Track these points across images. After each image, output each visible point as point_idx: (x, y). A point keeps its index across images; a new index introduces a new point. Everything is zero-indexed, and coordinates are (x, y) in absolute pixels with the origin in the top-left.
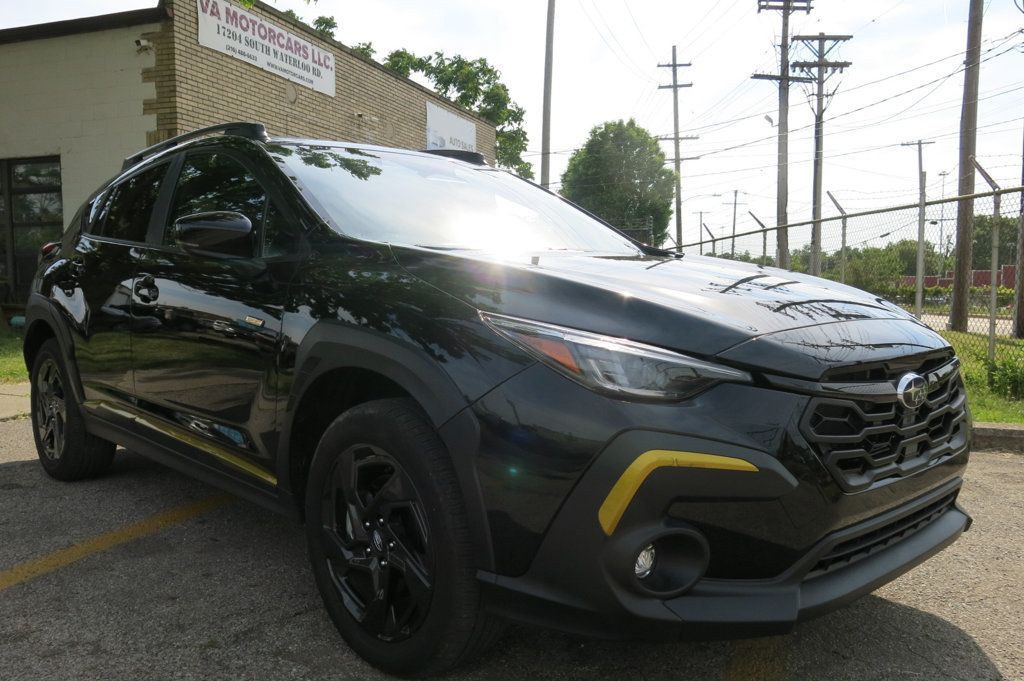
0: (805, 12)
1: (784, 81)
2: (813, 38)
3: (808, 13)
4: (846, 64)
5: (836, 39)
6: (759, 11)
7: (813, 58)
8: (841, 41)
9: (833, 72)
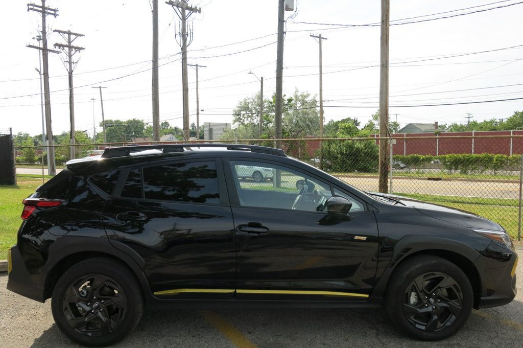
0: (54, 16)
1: (45, 50)
2: (64, 32)
3: (55, 17)
4: (82, 49)
5: (77, 35)
6: (28, 10)
7: (65, 43)
8: (79, 37)
9: (76, 51)
